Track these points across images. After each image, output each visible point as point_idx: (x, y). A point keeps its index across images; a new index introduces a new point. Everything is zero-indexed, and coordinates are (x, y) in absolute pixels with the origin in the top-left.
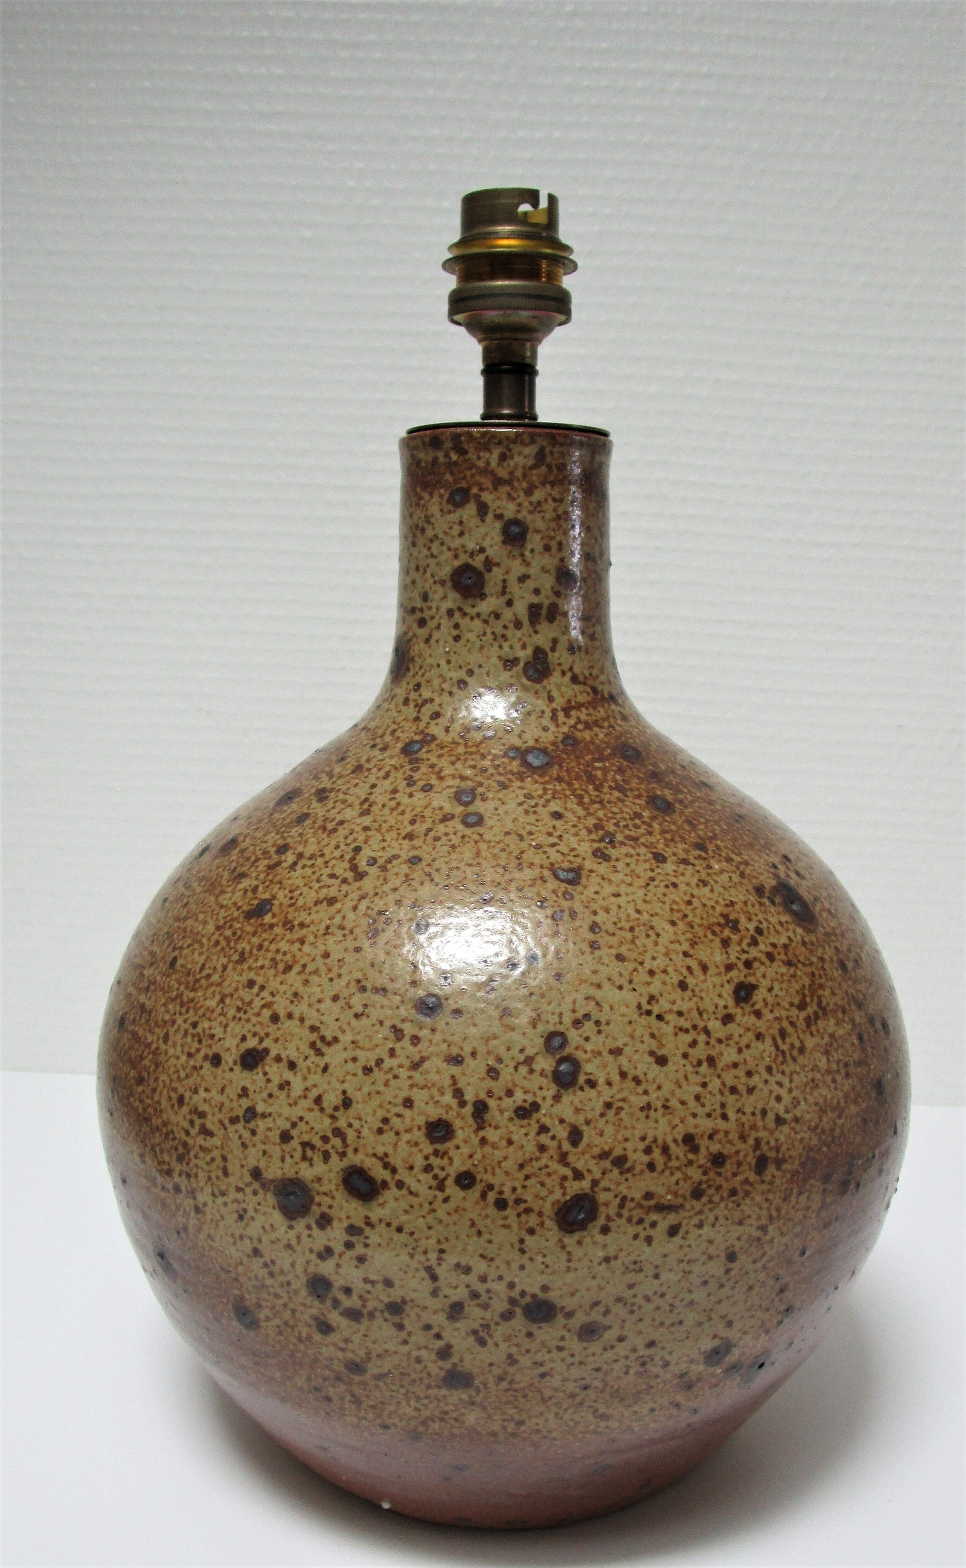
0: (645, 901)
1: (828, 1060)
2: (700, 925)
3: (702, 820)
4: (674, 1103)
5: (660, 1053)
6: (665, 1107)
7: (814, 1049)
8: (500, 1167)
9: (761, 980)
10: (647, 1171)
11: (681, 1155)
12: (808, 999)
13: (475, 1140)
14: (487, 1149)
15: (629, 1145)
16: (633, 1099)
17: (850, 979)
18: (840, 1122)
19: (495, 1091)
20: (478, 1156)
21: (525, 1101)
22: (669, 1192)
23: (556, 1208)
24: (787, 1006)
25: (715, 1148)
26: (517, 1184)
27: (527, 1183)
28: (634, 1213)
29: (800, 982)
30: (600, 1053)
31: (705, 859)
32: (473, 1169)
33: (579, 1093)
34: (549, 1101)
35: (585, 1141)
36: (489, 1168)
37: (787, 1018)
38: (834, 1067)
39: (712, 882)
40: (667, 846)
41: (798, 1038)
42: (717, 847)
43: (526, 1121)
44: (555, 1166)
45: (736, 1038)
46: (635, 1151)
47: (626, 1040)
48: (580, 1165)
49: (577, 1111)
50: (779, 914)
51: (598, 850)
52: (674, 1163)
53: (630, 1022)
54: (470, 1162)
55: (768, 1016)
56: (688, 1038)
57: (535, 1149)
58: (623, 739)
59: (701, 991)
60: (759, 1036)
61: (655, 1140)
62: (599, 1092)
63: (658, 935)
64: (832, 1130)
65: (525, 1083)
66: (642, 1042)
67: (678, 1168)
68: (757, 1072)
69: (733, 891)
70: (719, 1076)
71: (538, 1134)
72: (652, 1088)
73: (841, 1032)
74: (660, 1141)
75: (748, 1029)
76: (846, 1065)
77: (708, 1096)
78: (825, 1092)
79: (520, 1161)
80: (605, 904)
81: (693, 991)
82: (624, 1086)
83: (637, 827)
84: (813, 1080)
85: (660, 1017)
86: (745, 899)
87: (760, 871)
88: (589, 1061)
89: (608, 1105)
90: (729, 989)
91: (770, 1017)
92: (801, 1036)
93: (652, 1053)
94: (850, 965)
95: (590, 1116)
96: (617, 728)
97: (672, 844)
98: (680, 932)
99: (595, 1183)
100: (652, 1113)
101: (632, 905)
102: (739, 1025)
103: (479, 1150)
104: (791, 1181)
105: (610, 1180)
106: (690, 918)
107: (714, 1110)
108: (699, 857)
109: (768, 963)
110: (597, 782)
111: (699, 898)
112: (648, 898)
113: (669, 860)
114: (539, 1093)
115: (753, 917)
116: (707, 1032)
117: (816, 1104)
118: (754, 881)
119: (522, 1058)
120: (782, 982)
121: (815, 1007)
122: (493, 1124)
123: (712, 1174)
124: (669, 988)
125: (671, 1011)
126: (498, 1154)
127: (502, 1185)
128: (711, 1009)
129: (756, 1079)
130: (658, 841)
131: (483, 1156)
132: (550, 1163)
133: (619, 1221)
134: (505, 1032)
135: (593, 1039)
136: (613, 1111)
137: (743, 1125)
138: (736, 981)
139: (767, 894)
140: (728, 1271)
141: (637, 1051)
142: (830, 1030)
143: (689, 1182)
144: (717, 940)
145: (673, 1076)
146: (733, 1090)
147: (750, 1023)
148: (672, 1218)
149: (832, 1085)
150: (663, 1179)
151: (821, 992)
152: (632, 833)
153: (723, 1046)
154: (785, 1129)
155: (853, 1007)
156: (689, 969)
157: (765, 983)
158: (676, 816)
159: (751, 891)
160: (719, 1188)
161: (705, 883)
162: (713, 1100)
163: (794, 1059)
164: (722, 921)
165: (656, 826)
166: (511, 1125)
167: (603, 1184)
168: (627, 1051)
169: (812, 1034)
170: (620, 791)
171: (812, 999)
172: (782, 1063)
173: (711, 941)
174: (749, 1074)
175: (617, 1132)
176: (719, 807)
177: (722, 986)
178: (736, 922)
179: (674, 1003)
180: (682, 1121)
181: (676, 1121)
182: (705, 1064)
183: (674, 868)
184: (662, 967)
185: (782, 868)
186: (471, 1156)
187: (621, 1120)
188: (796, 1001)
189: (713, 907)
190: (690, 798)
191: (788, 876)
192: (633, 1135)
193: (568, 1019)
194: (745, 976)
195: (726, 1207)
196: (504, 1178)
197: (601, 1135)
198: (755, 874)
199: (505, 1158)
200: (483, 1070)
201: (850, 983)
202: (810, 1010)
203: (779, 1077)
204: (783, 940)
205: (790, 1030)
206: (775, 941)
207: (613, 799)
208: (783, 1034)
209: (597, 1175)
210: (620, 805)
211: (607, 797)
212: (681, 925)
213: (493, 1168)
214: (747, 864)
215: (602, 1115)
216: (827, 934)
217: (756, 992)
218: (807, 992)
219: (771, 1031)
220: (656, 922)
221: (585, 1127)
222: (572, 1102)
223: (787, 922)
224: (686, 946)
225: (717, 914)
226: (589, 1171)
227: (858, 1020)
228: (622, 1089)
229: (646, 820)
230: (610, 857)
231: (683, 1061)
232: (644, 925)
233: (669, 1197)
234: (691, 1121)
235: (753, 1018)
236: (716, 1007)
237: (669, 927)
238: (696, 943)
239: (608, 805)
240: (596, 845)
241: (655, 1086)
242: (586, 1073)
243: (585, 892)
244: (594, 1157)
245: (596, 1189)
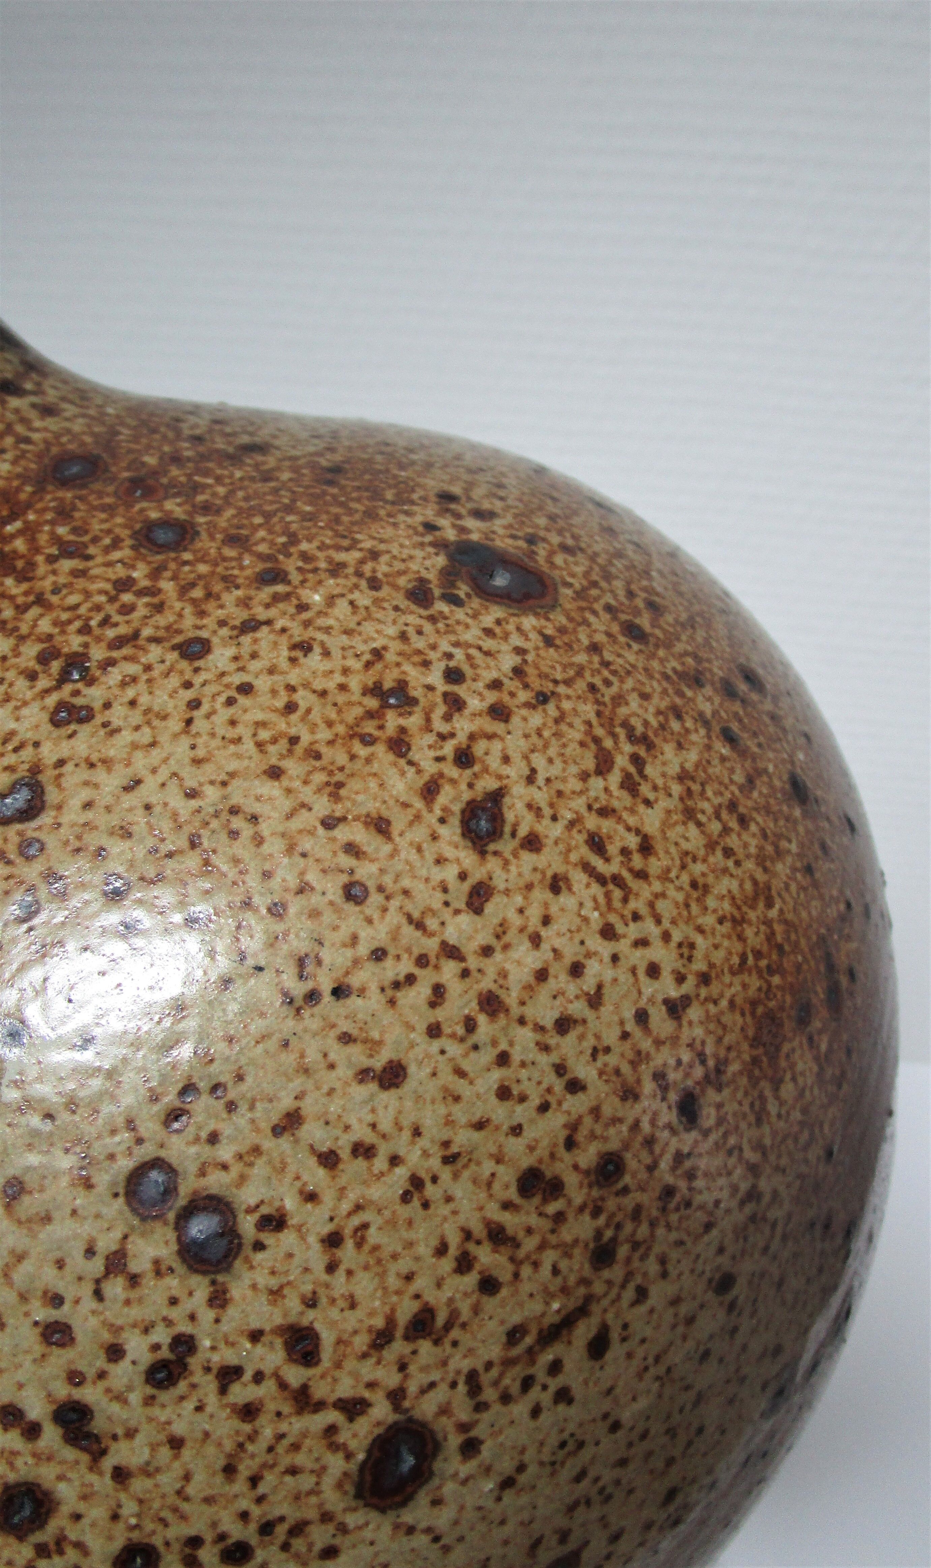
0: (197, 762)
1: (699, 824)
2: (331, 743)
3: (258, 520)
4: (463, 1138)
5: (378, 1063)
6: (448, 1160)
7: (666, 825)
8: (187, 1499)
9: (506, 770)
10: (485, 1299)
11: (533, 1220)
12: (608, 743)
13: (103, 1483)
14: (138, 1485)
15: (421, 1283)
16: (375, 1192)
17: (657, 646)
18: (773, 913)
19: (82, 1366)
20: (129, 1508)
21: (156, 1347)
22: (549, 1296)
23: (349, 1488)
24: (578, 786)
25: (588, 1156)
26: (244, 1504)
27: (262, 1489)
28: (507, 1381)
29: (578, 722)
30: (256, 1150)
31: (287, 596)
32: (135, 1535)
33: (260, 1256)
34: (207, 1315)
35: (327, 1338)
36: (166, 1514)
37: (590, 807)
38: (715, 827)
39: (320, 636)
40: (202, 614)
41: (629, 829)
42: (305, 557)
43: (182, 1386)
44: (295, 1425)
45: (516, 920)
46: (439, 1285)
47: (297, 1084)
48: (345, 1388)
49: (276, 1294)
50: (475, 616)
51: (61, 705)
52: (530, 1244)
53: (286, 1044)
54: (121, 1525)
55: (553, 831)
56: (421, 992)
57: (236, 1423)
58: (55, 450)
59: (397, 877)
60: (557, 885)
61: (467, 1235)
62: (299, 1228)
63: (254, 819)
64: (770, 937)
65: (135, 1313)
66: (332, 1066)
67: (542, 1246)
68: (589, 955)
69: (369, 628)
70: (522, 1021)
71: (223, 1390)
72: (402, 1144)
73: (692, 756)
74: (479, 1230)
75: (529, 887)
76: (732, 806)
77: (524, 1074)
78: (726, 885)
79: (221, 1462)
80: (115, 820)
81: (381, 889)
82: (343, 1180)
83: (126, 610)
84: (694, 885)
85: (339, 992)
86: (400, 627)
87: (406, 552)
88: (243, 1179)
89: (333, 1241)
90: (450, 832)
91: (557, 830)
92: (632, 821)
93: (363, 1075)
94: (644, 621)
95: (307, 1288)
96: (36, 436)
97: (210, 606)
98: (297, 784)
99: (396, 1396)
100: (430, 1190)
101: (173, 787)
102: (507, 892)
103: (123, 1496)
104: (754, 1082)
105: (425, 1369)
106: (306, 738)
107: (549, 1090)
108: (276, 598)
109: (498, 727)
110: (20, 564)
111: (306, 685)
112: (201, 753)
113: (215, 640)
114: (174, 1313)
115: (433, 655)
116: (451, 952)
117: (721, 921)
118: (402, 581)
119: (97, 1266)
120: (546, 746)
121: (628, 748)
122: (120, 1431)
123: (611, 1204)
124: (328, 917)
125: (356, 962)
126: (168, 1481)
127: (214, 1525)
128: (436, 900)
129: (593, 968)
130: (180, 615)
131: (141, 1502)
132: (284, 1427)
133: (486, 1417)
134: (34, 1236)
135: (226, 1130)
136: (349, 1244)
137: (617, 1072)
138: (457, 808)
139: (437, 592)
140: (732, 1307)
141: (331, 1092)
142: (674, 769)
143: (577, 1252)
144: (380, 749)
145: (432, 1088)
146: (564, 1025)
147: (526, 869)
148: (584, 1331)
149: (730, 863)
150: (526, 1287)
151: (623, 711)
152: (122, 630)
153: (498, 956)
154: (694, 1013)
155: (689, 693)
156: (352, 849)
157: (515, 771)
158: (204, 543)
159: (404, 603)
160: (637, 1213)
161: (305, 647)
162: (536, 1076)
163: (642, 875)
164: (372, 703)
165: (167, 586)
166: (156, 1411)
167: (412, 1388)
168: (308, 1107)
169: (648, 803)
170: (70, 555)
171: (614, 736)
172: (625, 900)
173: (368, 761)
174: (576, 970)
175: (383, 1275)
176: (286, 476)
177: (434, 837)
178: (402, 687)
179: (354, 939)
180: (499, 1161)
181: (488, 1167)
182: (482, 1019)
183: (231, 652)
184: (293, 882)
185: (444, 522)
186: (115, 1517)
187: (376, 1248)
188: (590, 764)
189: (343, 687)
190: (221, 490)
191: (463, 530)
192: (417, 1259)
193: (150, 1127)
194: (471, 786)
195: (668, 1227)
196: (209, 1511)
197: (353, 1306)
198: (398, 566)
199: (187, 1477)
200: (30, 1338)
201: (661, 653)
202: (621, 761)
203: (633, 931)
204: (509, 661)
205: (606, 825)
206: (494, 674)
207: (62, 580)
208: (597, 844)
209: (393, 1379)
210: (81, 583)
211: (47, 584)
212: (293, 767)
213: (175, 1510)
214: (374, 555)
215: (331, 1268)
216: (580, 595)
217: (507, 800)
218: (599, 732)
219: (574, 857)
220: (237, 794)
221: (311, 1314)
222: (254, 1287)
223: (498, 622)
224: (322, 806)
225: (356, 697)
226: (371, 1385)
227: (707, 709)
228: (343, 1189)
229: (145, 583)
230: (89, 709)
231: (436, 1045)
232: (216, 815)
233: (556, 1306)
234: (515, 1146)
235: (528, 858)
236: (445, 890)
237: (271, 789)
238: (340, 785)
239: (55, 599)
240: (52, 700)
241: (406, 1134)
242: (250, 1211)
243: (65, 819)
244: (365, 1356)
245: (407, 1404)
